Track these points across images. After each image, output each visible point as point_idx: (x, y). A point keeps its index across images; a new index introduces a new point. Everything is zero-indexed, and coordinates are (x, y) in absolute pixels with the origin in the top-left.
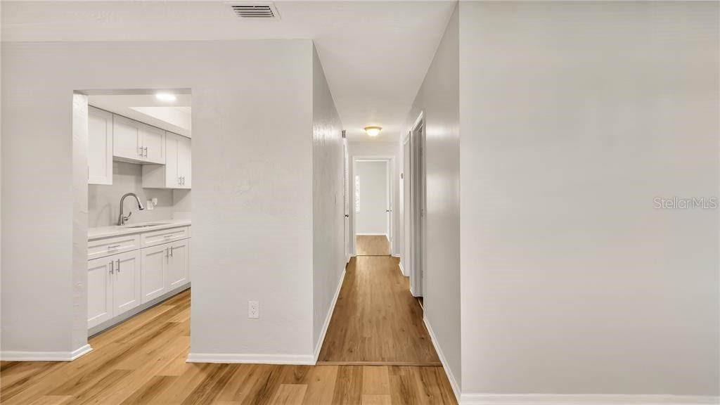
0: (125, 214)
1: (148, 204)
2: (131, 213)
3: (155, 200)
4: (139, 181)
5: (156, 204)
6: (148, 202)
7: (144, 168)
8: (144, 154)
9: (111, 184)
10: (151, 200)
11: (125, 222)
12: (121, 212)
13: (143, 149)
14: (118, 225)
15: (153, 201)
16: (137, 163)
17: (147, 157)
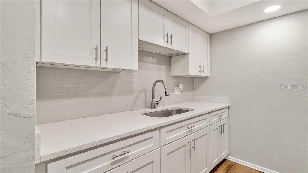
0: (157, 99)
1: (176, 90)
2: (161, 98)
3: (181, 86)
4: (169, 70)
5: (181, 89)
6: (176, 87)
7: (173, 59)
8: (170, 41)
9: (137, 69)
10: (178, 86)
11: (156, 105)
12: (153, 98)
13: (168, 37)
14: (151, 108)
15: (179, 87)
16: (167, 55)
17: (172, 44)
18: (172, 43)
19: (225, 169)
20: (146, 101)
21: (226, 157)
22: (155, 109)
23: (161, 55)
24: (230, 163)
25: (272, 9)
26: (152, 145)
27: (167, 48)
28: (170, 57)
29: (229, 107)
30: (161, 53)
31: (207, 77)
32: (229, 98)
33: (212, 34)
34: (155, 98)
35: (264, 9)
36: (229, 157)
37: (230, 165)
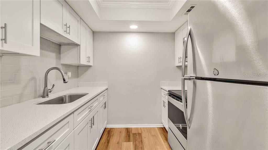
2: (53, 86)
3: (70, 74)
4: (59, 58)
7: (63, 48)
8: (68, 31)
9: (39, 56)
11: (49, 93)
12: (46, 86)
13: (67, 27)
14: (43, 98)
15: (68, 74)
16: (57, 43)
17: (70, 35)
18: (70, 33)
19: (107, 135)
20: (36, 91)
21: (106, 126)
22: (48, 98)
23: (51, 41)
24: (108, 130)
25: (134, 27)
26: (69, 129)
27: (65, 37)
28: (60, 45)
29: (107, 89)
30: (51, 40)
31: (90, 66)
32: (107, 82)
33: (95, 32)
34: (48, 86)
35: (130, 26)
36: (107, 125)
37: (109, 131)
